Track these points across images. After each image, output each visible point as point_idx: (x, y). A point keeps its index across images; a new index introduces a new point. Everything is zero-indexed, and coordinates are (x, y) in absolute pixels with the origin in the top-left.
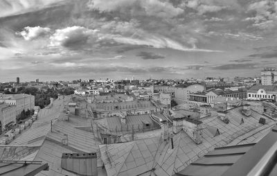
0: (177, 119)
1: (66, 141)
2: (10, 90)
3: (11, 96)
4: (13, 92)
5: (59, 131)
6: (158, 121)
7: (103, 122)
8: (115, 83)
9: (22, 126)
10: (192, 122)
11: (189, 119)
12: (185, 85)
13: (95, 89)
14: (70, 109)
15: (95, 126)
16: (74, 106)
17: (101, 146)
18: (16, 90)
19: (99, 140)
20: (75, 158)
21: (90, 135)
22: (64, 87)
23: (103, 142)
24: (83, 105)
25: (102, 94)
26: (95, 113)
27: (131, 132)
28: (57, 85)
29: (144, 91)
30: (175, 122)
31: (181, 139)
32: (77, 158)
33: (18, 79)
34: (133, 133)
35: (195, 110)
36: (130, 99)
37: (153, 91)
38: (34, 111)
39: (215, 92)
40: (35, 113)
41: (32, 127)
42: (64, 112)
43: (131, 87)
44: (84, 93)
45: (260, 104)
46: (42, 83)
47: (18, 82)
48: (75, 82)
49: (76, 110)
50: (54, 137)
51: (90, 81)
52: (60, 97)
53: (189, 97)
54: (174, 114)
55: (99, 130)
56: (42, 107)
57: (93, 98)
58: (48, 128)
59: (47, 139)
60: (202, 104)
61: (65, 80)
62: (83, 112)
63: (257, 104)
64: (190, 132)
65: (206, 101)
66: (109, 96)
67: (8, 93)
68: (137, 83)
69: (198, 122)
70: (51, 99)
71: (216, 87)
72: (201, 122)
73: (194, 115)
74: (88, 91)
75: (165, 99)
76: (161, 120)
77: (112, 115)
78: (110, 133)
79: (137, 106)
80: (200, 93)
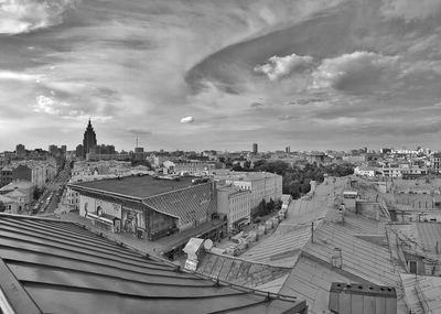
1: (339, 260)
2: (242, 164)
3: (243, 174)
4: (247, 169)
5: (325, 242)
7: (408, 231)
8: (435, 155)
9: (262, 228)
13: (393, 166)
14: (346, 201)
15: (392, 236)
16: (353, 197)
17: (404, 277)
18: (252, 165)
19: (401, 264)
20: (355, 293)
21: (383, 252)
22: (335, 161)
23: (408, 267)
24: (370, 195)
25: (406, 176)
26: (393, 213)
28: (322, 157)
32: (360, 293)
33: (256, 146)
38: (281, 203)
40: (285, 206)
41: (278, 232)
42: (336, 206)
44: (372, 173)
46: (295, 153)
47: (255, 152)
48: (355, 153)
49: (357, 204)
50: (316, 252)
51: (385, 151)
52: (328, 179)
55: (401, 244)
56: (295, 197)
57: (389, 184)
58: (307, 234)
59: (304, 256)
61: (338, 150)
62: (369, 208)
66: (422, 182)
67: (238, 169)
70: (313, 183)
74: (380, 170)
77: (429, 218)
78: (423, 254)
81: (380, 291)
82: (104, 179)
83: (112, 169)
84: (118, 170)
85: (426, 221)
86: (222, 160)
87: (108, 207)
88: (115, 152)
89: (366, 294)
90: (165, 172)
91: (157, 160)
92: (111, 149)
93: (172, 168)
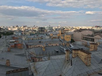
0: (75, 50)
6: (63, 50)
8: (39, 28)
11: (82, 50)
13: (27, 31)
14: (11, 44)
15: (27, 53)
16: (14, 42)
17: (31, 64)
19: (30, 60)
20: (15, 72)
21: (25, 58)
22: (6, 30)
23: (32, 61)
24: (20, 41)
25: (31, 34)
26: (27, 46)
27: (48, 55)
29: (55, 33)
30: (73, 52)
31: (77, 61)
32: (17, 72)
35: (86, 46)
36: (47, 37)
37: (60, 33)
42: (7, 46)
44: (20, 34)
49: (15, 44)
52: (3, 37)
53: (82, 38)
57: (26, 37)
60: (91, 42)
64: (83, 58)
65: (93, 41)
66: (36, 36)
69: (88, 53)
72: (90, 53)
73: (85, 48)
74: (23, 33)
76: (65, 50)
77: (38, 46)
78: (36, 56)
79: (51, 41)
80: (89, 36)
81: (24, 70)
85: (37, 47)
89: (19, 72)
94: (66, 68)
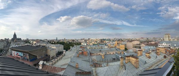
0: (127, 57)
1: (78, 66)
2: (53, 42)
3: (54, 45)
4: (55, 43)
5: (74, 62)
6: (119, 57)
7: (94, 57)
8: (100, 40)
9: (58, 58)
10: (134, 58)
11: (133, 56)
12: (131, 41)
13: (90, 42)
14: (79, 51)
15: (90, 59)
16: (81, 50)
17: (93, 68)
19: (92, 66)
20: (82, 74)
21: (88, 63)
22: (77, 41)
23: (94, 66)
24: (85, 50)
25: (94, 45)
26: (91, 53)
27: (107, 62)
28: (73, 40)
29: (113, 43)
30: (126, 58)
31: (129, 65)
33: (57, 38)
34: (108, 63)
35: (136, 52)
36: (106, 47)
37: (116, 44)
38: (63, 52)
39: (144, 44)
40: (64, 53)
41: (62, 59)
42: (77, 53)
43: (107, 42)
44: (86, 44)
45: (164, 49)
46: (66, 40)
47: (57, 40)
48: (82, 39)
49: (82, 52)
50: (72, 64)
51: (89, 39)
52: (75, 46)
53: (133, 46)
54: (126, 54)
55: (93, 61)
56: (67, 50)
57: (90, 47)
58: (70, 60)
59: (69, 65)
60: (139, 49)
61: (77, 39)
62: (85, 53)
63: (162, 49)
64: (133, 62)
65: (140, 48)
66: (97, 46)
67: (52, 44)
68: (110, 40)
70: (71, 47)
71: (145, 42)
72: (138, 58)
73: (135, 54)
74: (88, 43)
75: (122, 47)
76: (120, 57)
77: (98, 54)
78: (97, 63)
79: (109, 50)
80: (138, 45)
81: (88, 73)
82: (19, 47)
83: (21, 44)
84: (22, 44)
85: (98, 55)
86: (48, 41)
87: (20, 53)
88: (21, 40)
89: (84, 74)
90: (34, 44)
91: (32, 42)
92: (20, 39)
93: (35, 43)
94: (121, 72)
